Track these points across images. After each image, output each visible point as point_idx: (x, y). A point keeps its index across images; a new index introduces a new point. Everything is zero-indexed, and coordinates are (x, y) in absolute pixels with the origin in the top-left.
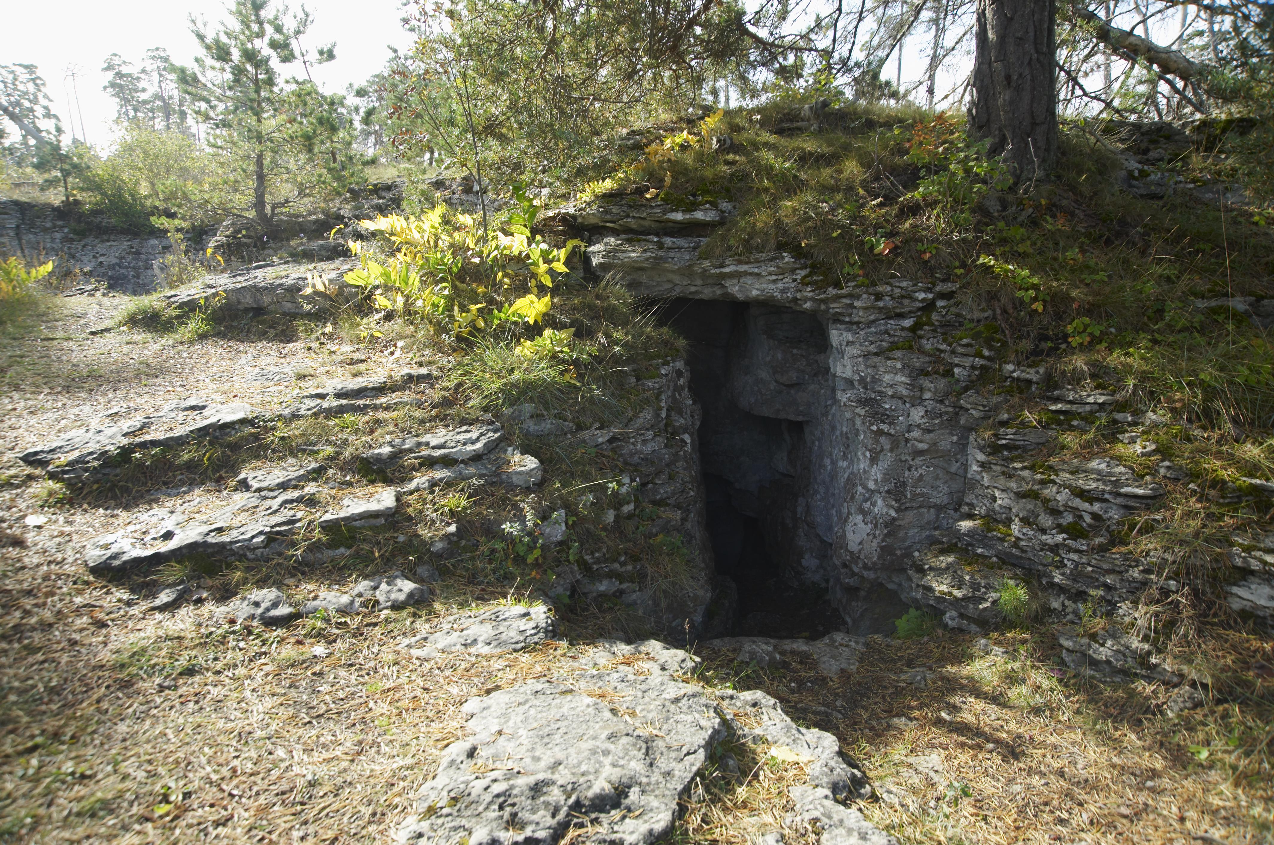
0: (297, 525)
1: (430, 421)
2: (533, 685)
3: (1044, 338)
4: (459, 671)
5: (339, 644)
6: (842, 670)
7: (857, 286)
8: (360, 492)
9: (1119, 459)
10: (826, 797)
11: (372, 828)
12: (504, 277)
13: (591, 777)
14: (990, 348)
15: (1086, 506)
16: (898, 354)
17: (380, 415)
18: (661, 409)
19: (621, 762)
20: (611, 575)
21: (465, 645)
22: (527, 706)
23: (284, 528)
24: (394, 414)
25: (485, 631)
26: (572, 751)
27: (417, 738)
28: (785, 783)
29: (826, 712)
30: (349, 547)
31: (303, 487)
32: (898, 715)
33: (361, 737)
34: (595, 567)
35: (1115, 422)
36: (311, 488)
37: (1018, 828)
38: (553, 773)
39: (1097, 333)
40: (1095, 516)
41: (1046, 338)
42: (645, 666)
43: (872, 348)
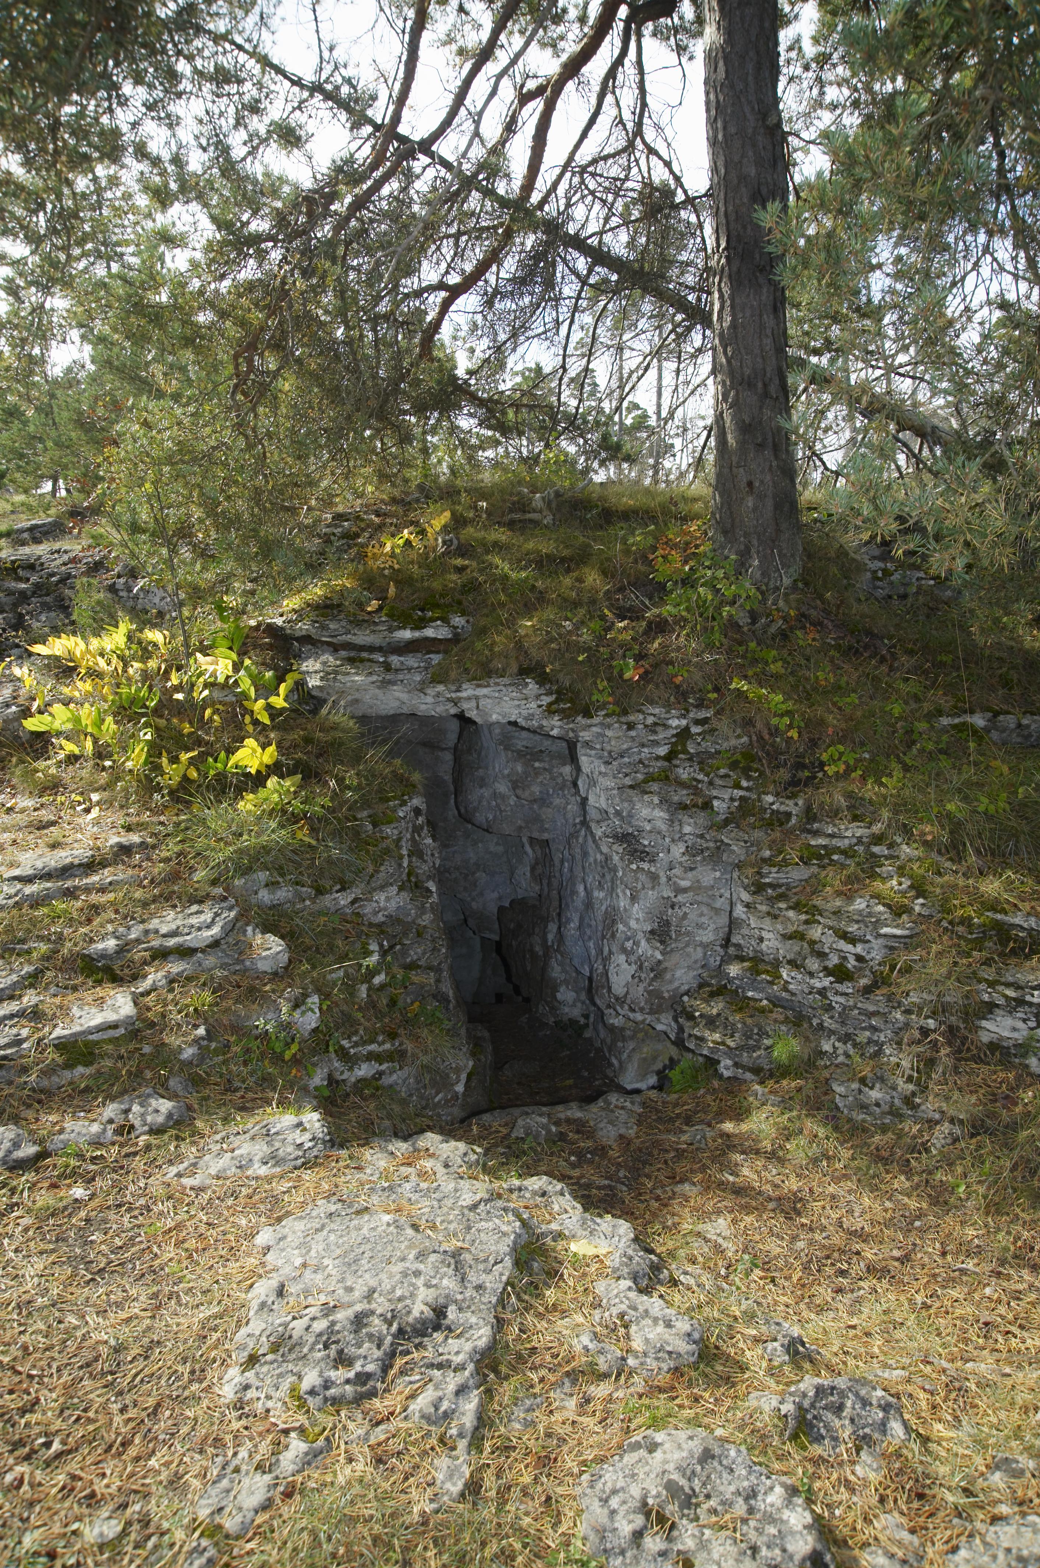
0: (25, 1046)
1: (154, 901)
2: (324, 1207)
3: (800, 766)
4: (242, 1200)
5: (99, 1183)
6: (621, 1136)
7: (607, 715)
8: (89, 996)
9: (877, 896)
10: (630, 1289)
11: (195, 1387)
12: (214, 713)
13: (408, 1302)
14: (749, 778)
15: (849, 948)
16: (655, 787)
17: (95, 898)
18: (401, 857)
19: (434, 1282)
20: (371, 1057)
21: (240, 1167)
22: (325, 1232)
23: (9, 1051)
24: (111, 896)
25: (260, 1149)
26: (383, 1276)
27: (217, 1282)
28: (589, 1279)
29: (609, 1186)
30: (86, 1065)
31: (20, 996)
32: (682, 1181)
33: (155, 1289)
34: (352, 1051)
35: (874, 855)
36: (30, 998)
37: (803, 1286)
38: (369, 1302)
39: (852, 762)
40: (859, 958)
41: (803, 766)
42: (428, 1164)
43: (628, 781)
